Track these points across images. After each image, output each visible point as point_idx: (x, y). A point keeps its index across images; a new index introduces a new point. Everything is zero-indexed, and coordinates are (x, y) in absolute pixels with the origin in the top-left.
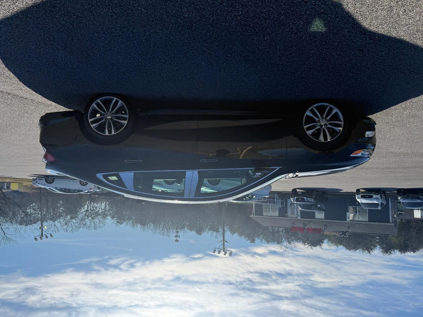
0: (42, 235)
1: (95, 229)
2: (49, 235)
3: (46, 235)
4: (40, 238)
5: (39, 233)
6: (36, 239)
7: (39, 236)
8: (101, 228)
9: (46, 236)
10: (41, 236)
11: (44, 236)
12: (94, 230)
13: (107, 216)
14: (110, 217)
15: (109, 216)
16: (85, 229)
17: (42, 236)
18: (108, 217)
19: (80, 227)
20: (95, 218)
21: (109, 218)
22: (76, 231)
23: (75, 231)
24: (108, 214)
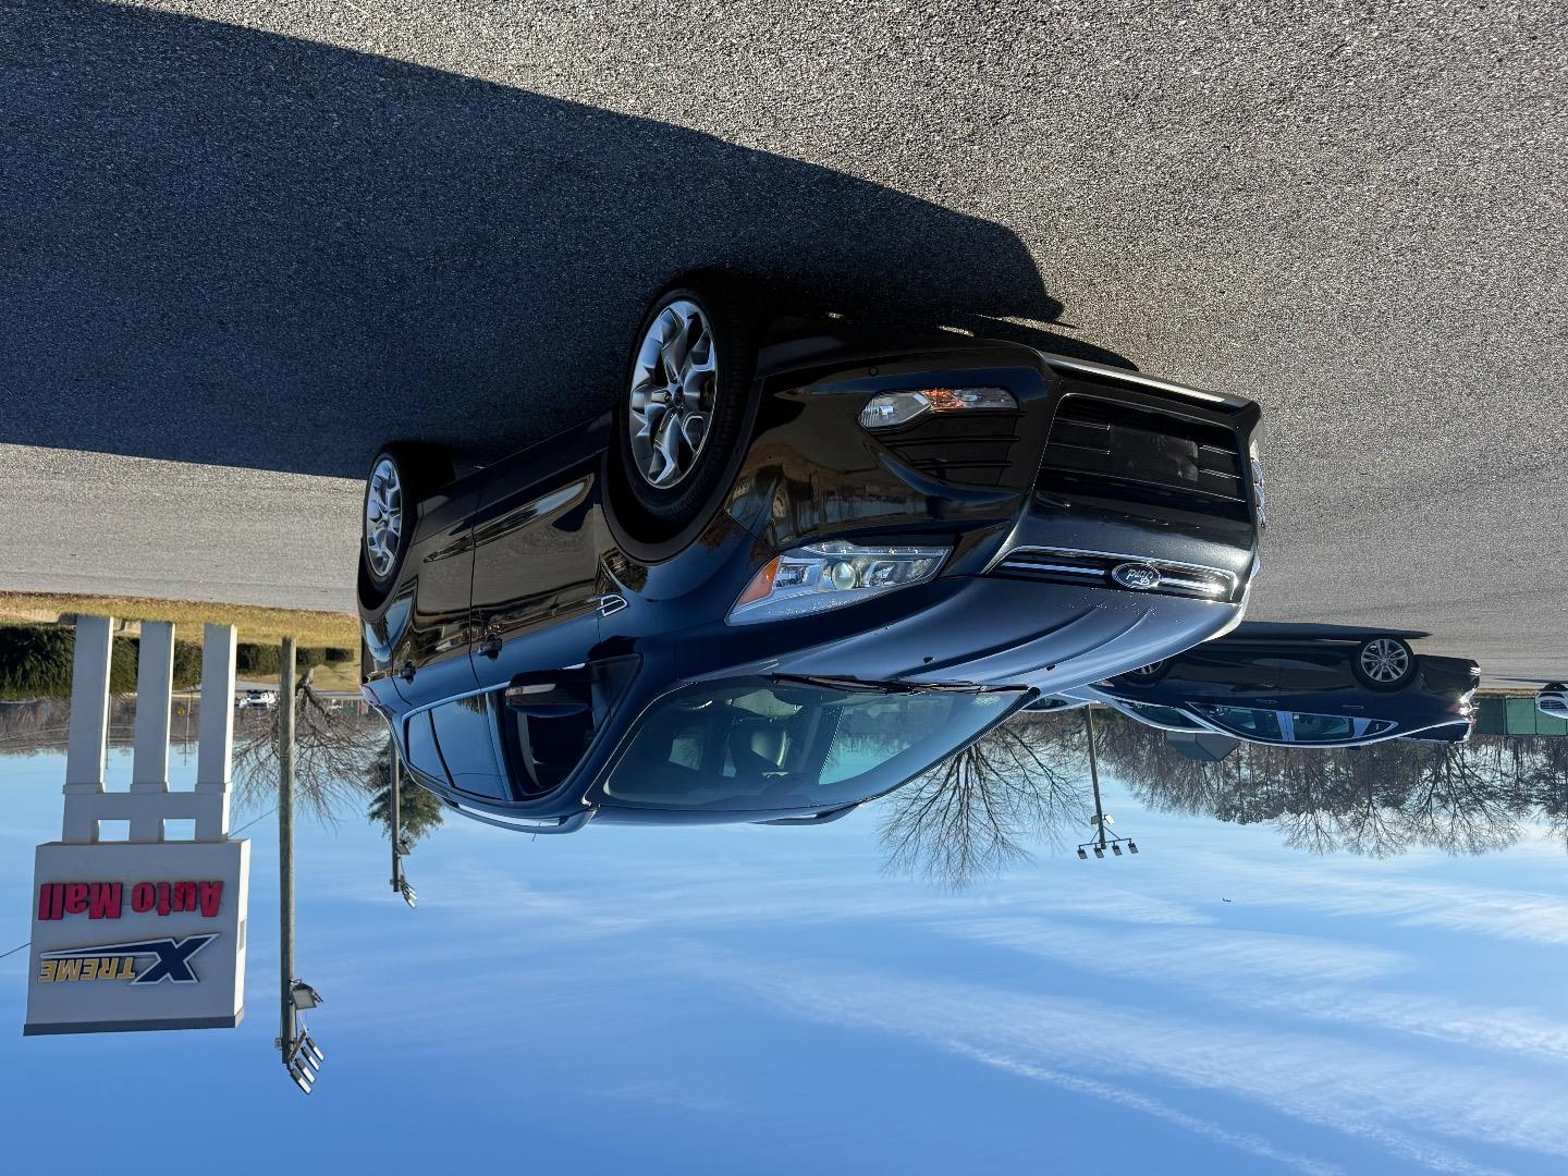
0: (1102, 840)
1: (1474, 851)
2: (1123, 846)
3: (1116, 843)
4: (1097, 850)
5: (1092, 832)
6: (1081, 852)
7: (1094, 846)
8: (1501, 850)
9: (1116, 848)
10: (1099, 846)
11: (1109, 846)
12: (1468, 854)
13: (1527, 802)
14: (1540, 807)
15: (1537, 804)
16: (1434, 848)
17: (1104, 847)
18: (1531, 807)
19: (1411, 840)
20: (1474, 809)
21: (1536, 810)
22: (1394, 851)
23: (1392, 855)
24: (1531, 796)
